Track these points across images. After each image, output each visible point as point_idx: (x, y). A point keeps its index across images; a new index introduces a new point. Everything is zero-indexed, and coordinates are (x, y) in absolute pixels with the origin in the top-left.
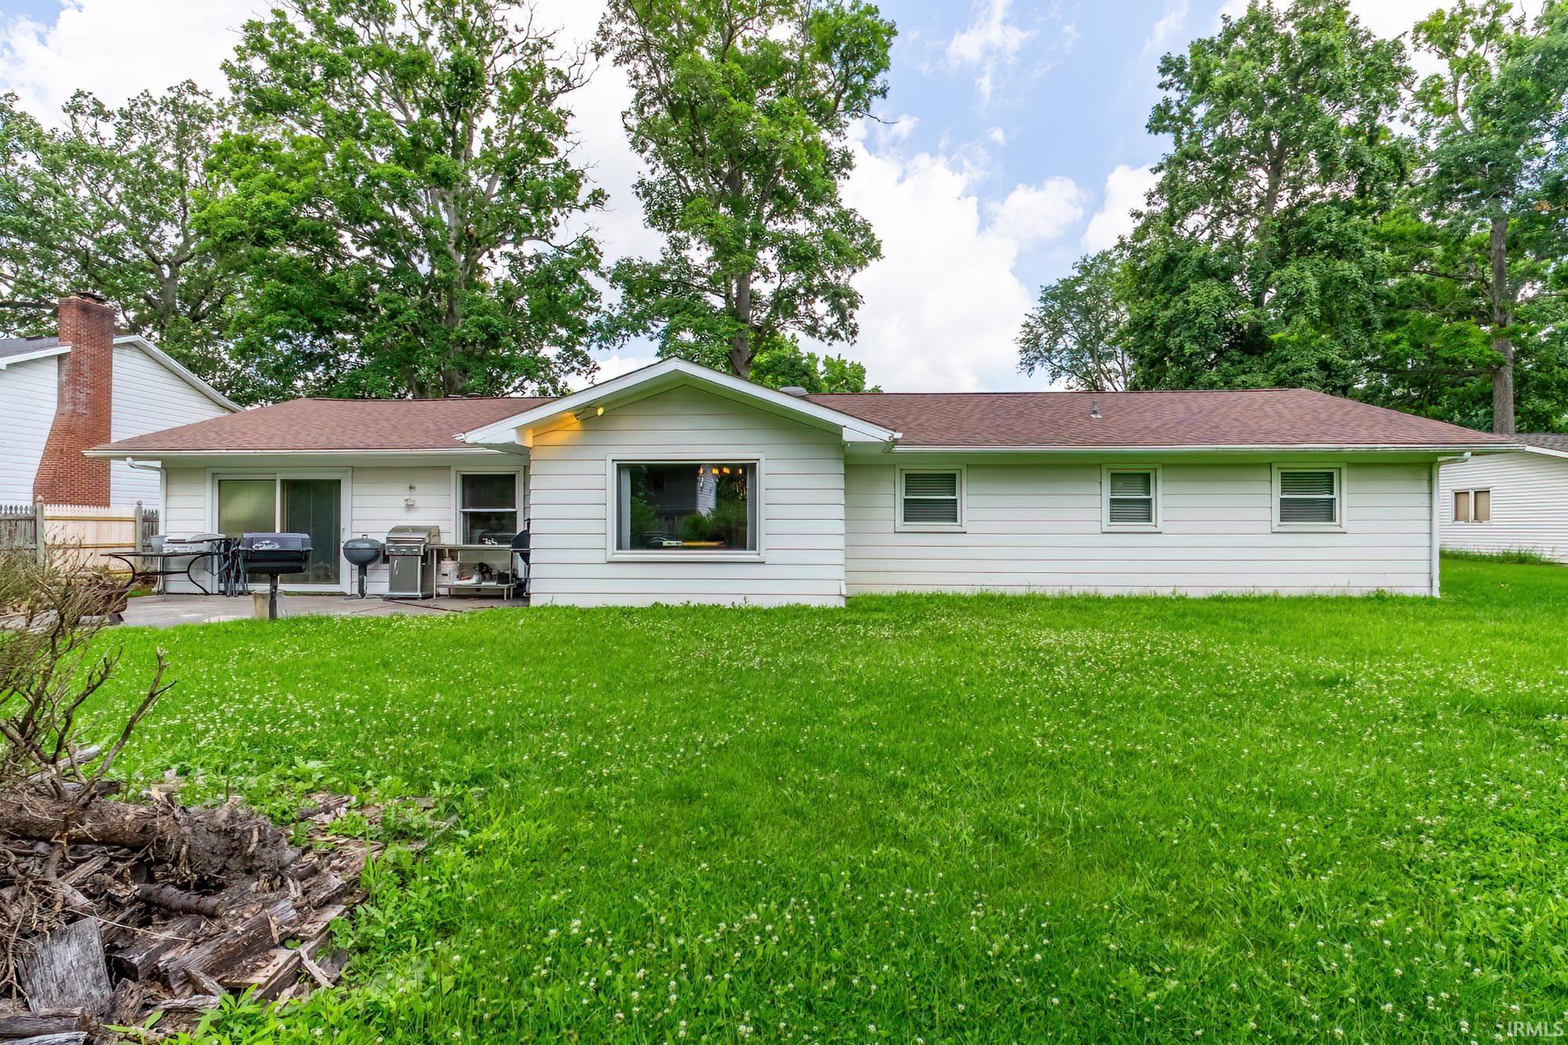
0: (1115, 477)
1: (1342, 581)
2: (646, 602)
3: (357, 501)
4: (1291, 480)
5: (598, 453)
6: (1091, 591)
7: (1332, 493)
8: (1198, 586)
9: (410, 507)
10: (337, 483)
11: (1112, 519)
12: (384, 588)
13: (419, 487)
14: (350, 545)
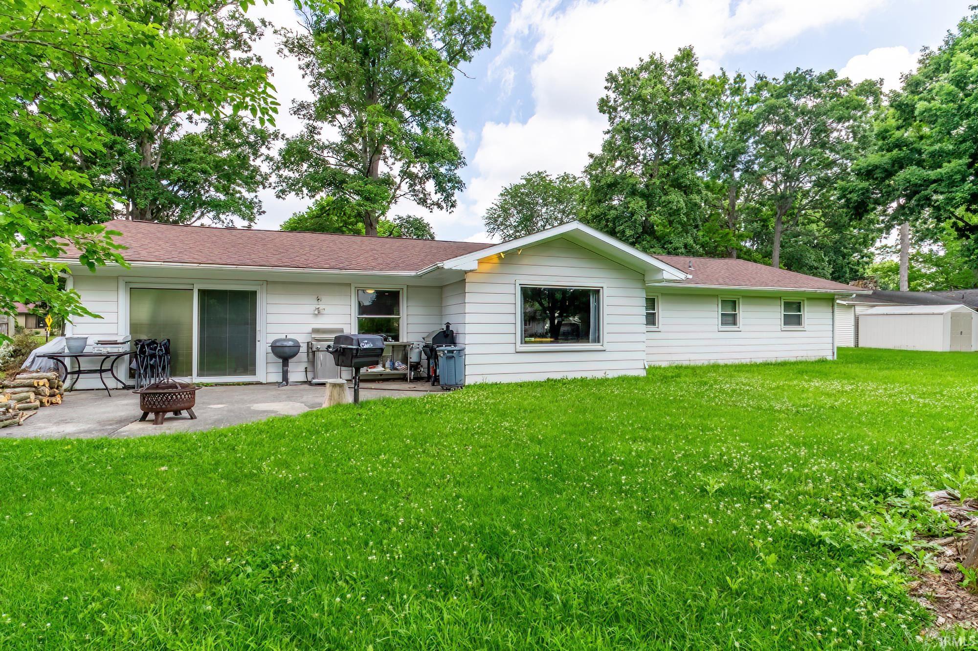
0: (724, 302)
1: (804, 354)
2: (542, 378)
3: (271, 309)
4: (788, 305)
5: (511, 279)
6: (712, 362)
7: (800, 311)
8: (760, 357)
9: (318, 313)
10: (254, 293)
11: (722, 324)
12: (301, 377)
13: (325, 299)
14: (278, 344)
